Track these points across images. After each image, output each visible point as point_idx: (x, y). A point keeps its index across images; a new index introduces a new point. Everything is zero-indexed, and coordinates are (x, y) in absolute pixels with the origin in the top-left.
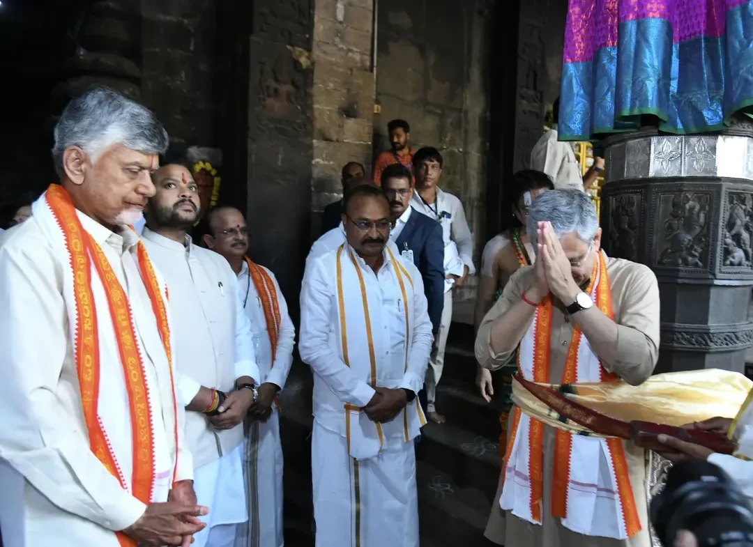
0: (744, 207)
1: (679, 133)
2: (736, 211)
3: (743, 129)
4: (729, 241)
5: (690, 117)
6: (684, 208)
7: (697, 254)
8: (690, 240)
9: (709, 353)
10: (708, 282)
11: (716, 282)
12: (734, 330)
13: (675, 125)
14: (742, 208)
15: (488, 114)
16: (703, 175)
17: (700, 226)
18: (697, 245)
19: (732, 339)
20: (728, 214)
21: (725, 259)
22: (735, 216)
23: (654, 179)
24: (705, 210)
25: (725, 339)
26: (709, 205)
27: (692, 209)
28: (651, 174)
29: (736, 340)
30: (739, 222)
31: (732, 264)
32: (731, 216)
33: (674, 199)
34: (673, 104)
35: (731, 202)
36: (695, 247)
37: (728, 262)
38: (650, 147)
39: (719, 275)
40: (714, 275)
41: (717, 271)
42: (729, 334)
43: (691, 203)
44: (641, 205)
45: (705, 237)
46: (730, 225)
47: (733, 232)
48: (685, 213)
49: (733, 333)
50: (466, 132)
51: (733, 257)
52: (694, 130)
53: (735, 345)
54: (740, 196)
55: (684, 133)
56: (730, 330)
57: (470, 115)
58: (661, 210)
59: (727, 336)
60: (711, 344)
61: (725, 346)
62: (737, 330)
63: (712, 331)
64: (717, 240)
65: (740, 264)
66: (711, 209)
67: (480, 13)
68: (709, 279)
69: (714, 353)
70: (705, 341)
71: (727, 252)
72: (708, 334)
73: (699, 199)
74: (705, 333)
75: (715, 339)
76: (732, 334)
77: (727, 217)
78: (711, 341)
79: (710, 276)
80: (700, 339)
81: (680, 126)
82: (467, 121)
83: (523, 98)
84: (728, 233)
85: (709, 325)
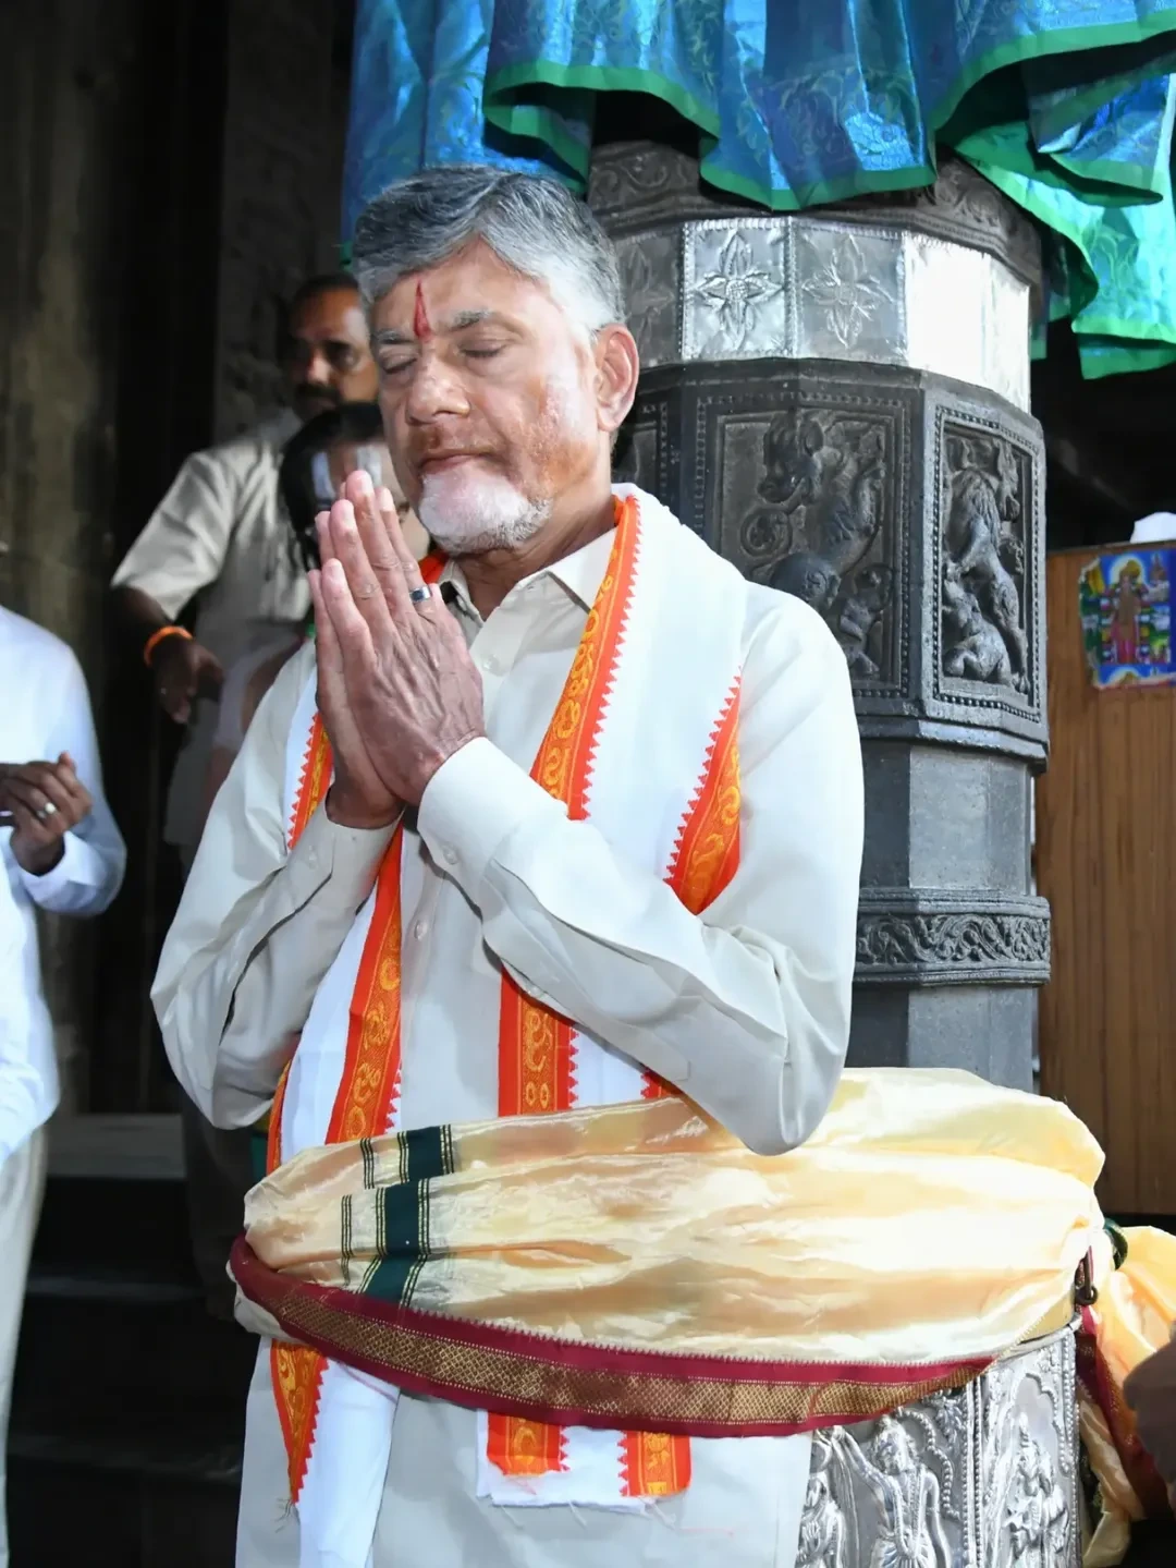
0: (994, 481)
1: (775, 207)
2: (971, 491)
3: (975, 224)
4: (956, 590)
5: (810, 150)
6: (805, 466)
7: (859, 632)
8: (832, 579)
9: (917, 987)
10: (903, 730)
11: (929, 730)
12: (993, 907)
13: (764, 180)
14: (989, 485)
15: (110, 431)
16: (858, 356)
17: (865, 532)
18: (858, 598)
19: (990, 940)
20: (947, 497)
21: (949, 654)
22: (971, 508)
23: (701, 368)
24: (876, 474)
25: (967, 938)
26: (887, 459)
27: (833, 471)
28: (690, 352)
29: (1002, 945)
30: (982, 531)
31: (970, 673)
32: (958, 507)
33: (768, 437)
34: (754, 107)
35: (955, 462)
36: (853, 605)
37: (959, 664)
38: (681, 259)
39: (934, 707)
40: (919, 703)
41: (927, 692)
42: (979, 920)
43: (826, 450)
44: (659, 460)
45: (881, 568)
46: (958, 540)
47: (969, 560)
48: (810, 483)
49: (993, 916)
50: (25, 483)
51: (974, 649)
52: (822, 193)
53: (1000, 961)
54: (977, 445)
55: (792, 205)
56: (980, 907)
57: (40, 428)
58: (728, 477)
59: (973, 925)
60: (926, 954)
61: (968, 963)
62: (1003, 908)
63: (923, 907)
64: (921, 584)
65: (994, 677)
66: (894, 474)
67: (84, 80)
68: (901, 716)
69: (936, 988)
70: (903, 941)
71: (954, 633)
72: (911, 916)
73: (854, 438)
74: (901, 915)
75: (935, 939)
76: (989, 920)
77: (945, 512)
78: (925, 945)
79: (907, 708)
80: (887, 939)
81: (779, 182)
82: (29, 450)
83: (241, 384)
84: (951, 565)
85: (911, 886)
